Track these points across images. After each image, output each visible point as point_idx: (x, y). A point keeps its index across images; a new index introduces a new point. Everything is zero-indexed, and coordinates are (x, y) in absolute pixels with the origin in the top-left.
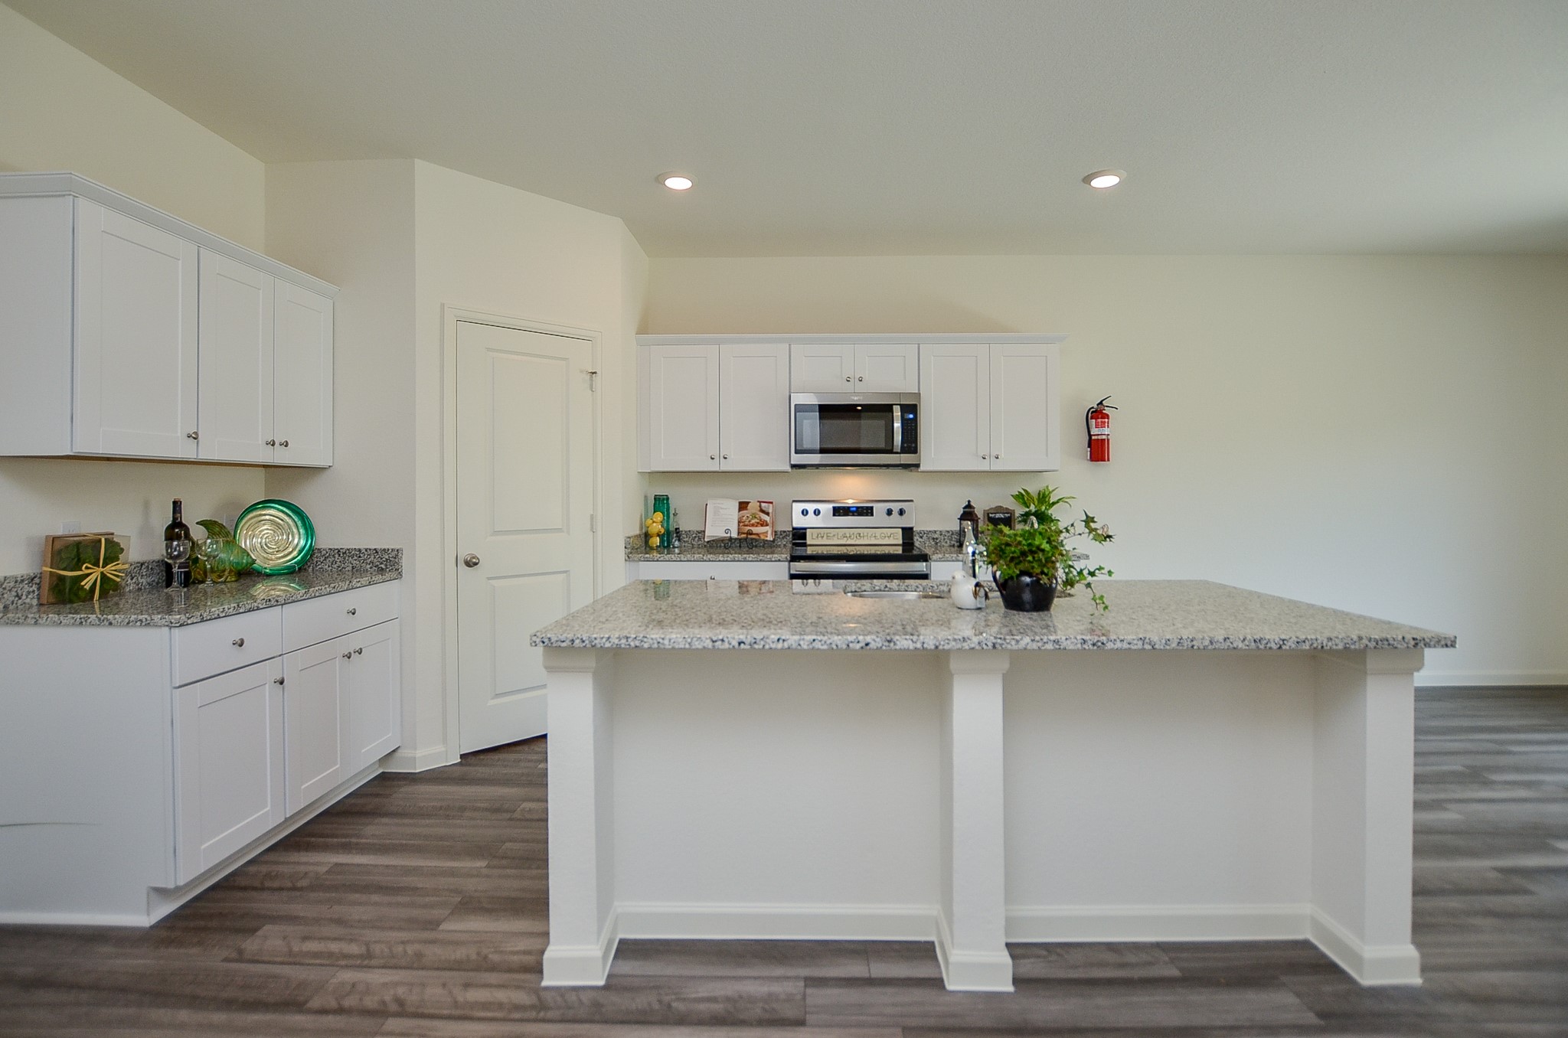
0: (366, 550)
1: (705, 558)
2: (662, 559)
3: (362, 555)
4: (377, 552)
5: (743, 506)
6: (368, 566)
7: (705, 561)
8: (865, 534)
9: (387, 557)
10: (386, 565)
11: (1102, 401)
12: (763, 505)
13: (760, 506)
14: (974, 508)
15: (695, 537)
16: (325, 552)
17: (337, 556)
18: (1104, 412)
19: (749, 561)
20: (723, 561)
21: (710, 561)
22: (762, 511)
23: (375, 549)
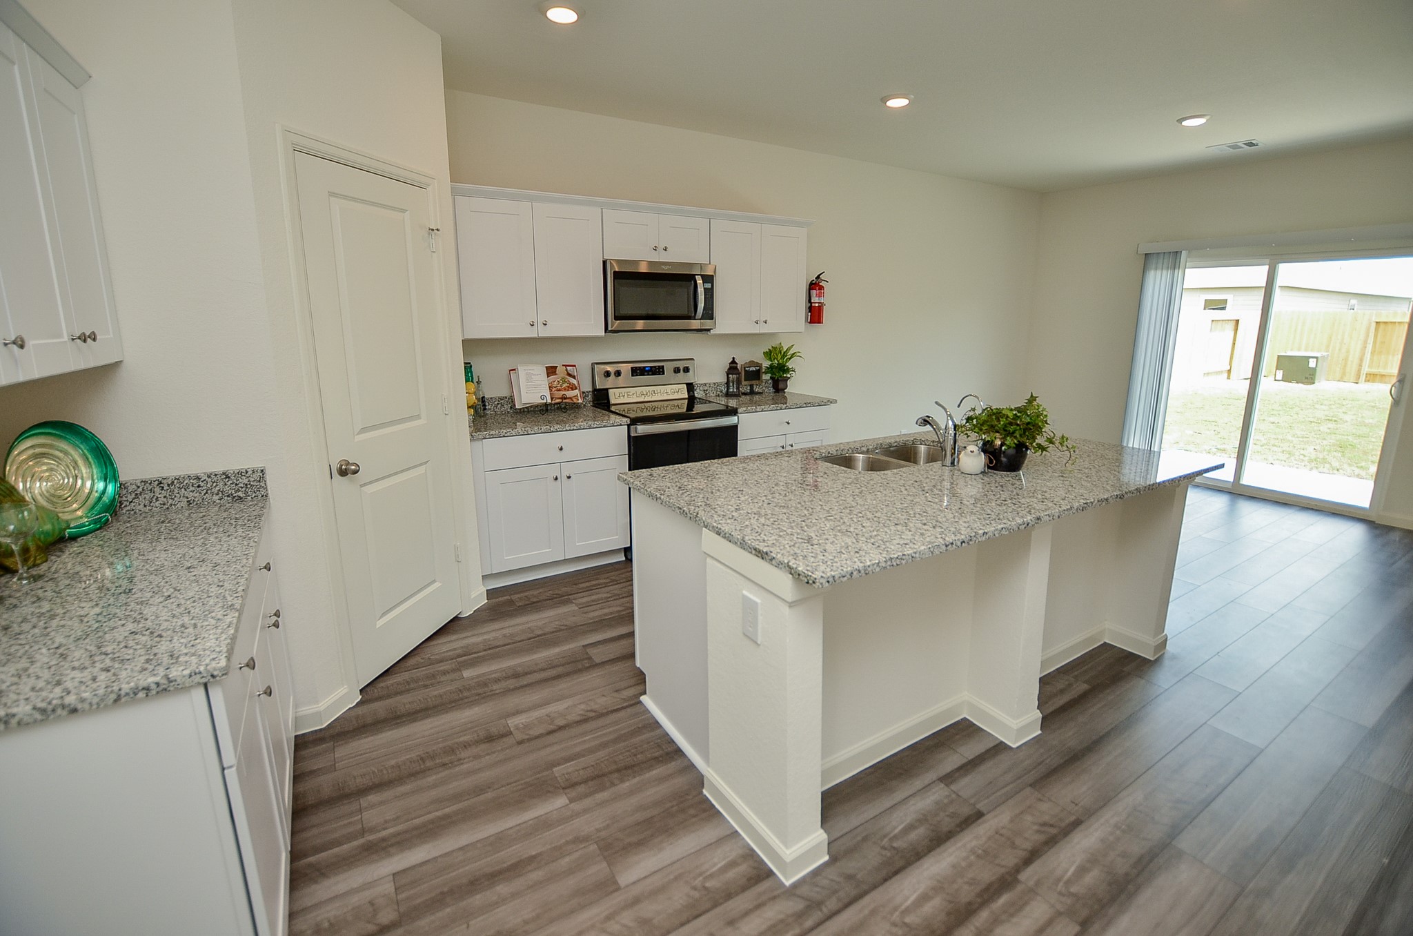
0: (209, 477)
1: (552, 429)
2: (508, 434)
3: (202, 484)
4: (227, 477)
5: (551, 371)
6: (216, 498)
7: (553, 432)
8: (659, 391)
9: (246, 481)
10: (246, 493)
11: (819, 275)
12: (568, 368)
13: (567, 370)
14: (737, 364)
15: (498, 404)
16: (134, 487)
17: (157, 490)
18: (820, 284)
19: (593, 428)
20: (570, 430)
21: (557, 431)
22: (569, 375)
23: (224, 474)
